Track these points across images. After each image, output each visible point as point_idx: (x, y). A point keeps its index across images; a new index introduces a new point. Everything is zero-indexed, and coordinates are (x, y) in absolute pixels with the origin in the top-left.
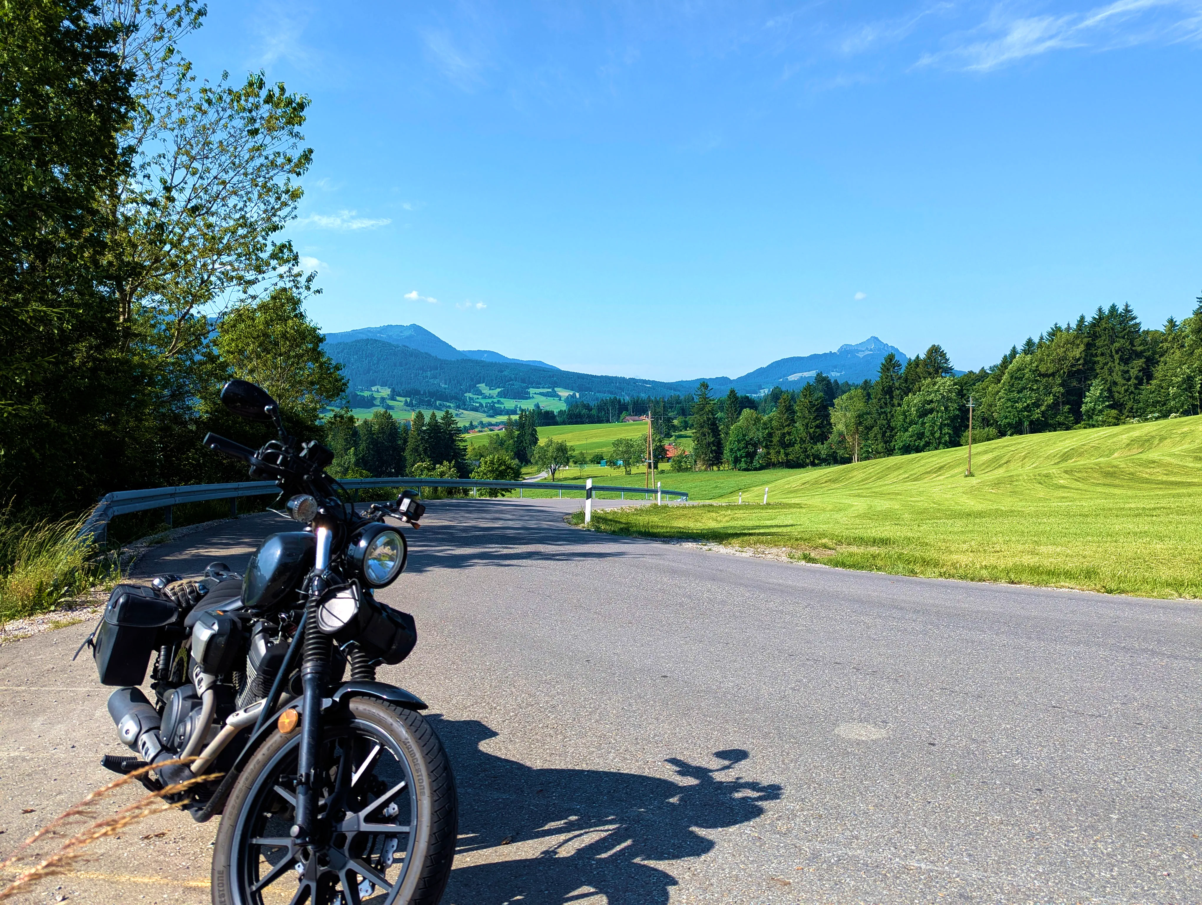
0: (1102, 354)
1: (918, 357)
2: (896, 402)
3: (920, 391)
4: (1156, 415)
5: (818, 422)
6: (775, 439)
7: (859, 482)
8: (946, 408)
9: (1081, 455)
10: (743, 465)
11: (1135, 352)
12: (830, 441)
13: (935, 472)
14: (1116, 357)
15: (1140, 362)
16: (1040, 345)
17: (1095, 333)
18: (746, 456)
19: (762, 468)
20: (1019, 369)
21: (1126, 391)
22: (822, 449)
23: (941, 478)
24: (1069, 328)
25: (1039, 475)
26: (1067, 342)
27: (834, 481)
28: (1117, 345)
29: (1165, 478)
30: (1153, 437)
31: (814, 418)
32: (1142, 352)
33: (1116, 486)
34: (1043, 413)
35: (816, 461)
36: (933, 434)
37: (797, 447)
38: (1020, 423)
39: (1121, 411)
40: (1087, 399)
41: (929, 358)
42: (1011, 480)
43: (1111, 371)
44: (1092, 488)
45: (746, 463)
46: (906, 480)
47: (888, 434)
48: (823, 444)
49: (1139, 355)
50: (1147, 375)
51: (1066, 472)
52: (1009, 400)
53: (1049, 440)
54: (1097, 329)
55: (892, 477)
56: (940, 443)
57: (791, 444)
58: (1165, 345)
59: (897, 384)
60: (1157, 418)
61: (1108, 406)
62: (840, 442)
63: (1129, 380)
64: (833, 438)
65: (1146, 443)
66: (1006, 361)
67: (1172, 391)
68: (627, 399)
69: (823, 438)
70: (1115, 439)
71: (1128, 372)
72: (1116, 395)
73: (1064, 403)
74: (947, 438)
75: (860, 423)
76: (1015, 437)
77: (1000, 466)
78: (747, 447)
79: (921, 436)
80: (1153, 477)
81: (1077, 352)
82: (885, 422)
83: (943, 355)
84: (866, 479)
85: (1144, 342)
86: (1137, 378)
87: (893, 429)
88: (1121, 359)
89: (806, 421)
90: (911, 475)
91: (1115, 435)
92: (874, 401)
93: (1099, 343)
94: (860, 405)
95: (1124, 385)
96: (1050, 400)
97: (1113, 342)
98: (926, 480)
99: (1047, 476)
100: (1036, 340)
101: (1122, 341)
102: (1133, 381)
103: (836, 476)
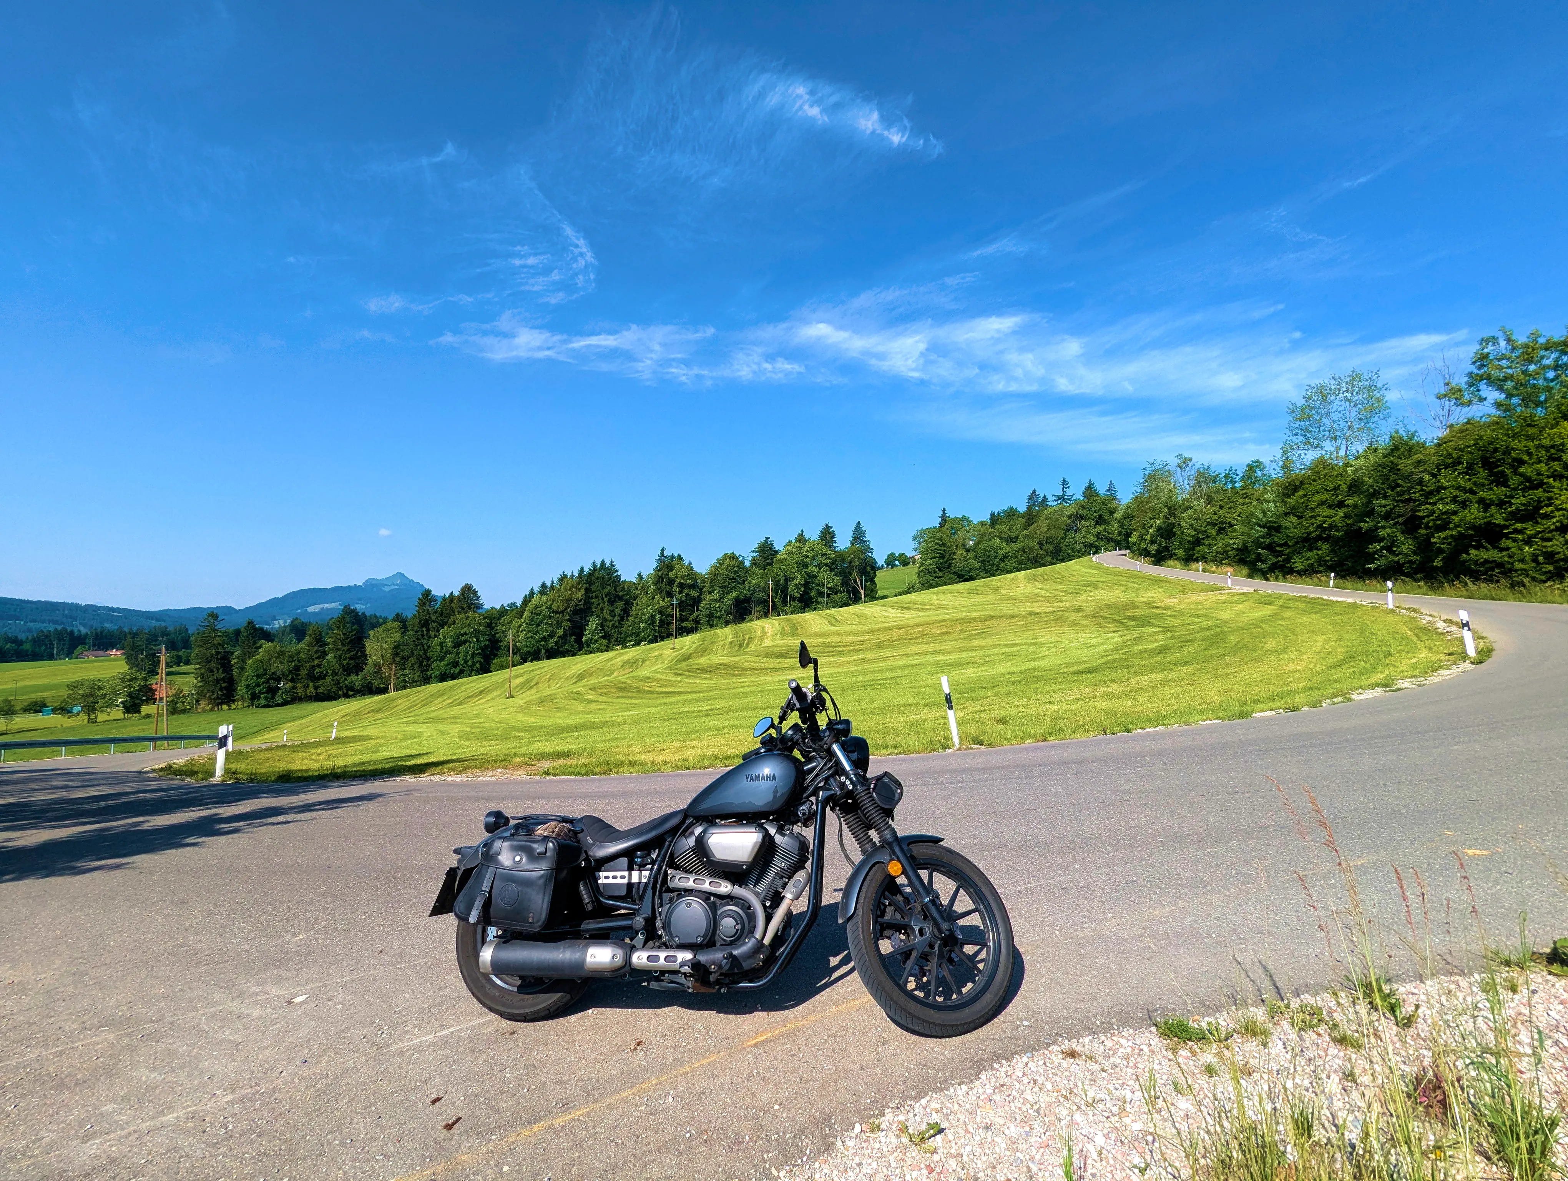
0: (596, 597)
1: (452, 593)
2: (432, 634)
3: (454, 624)
4: (632, 643)
5: (352, 654)
6: (303, 672)
7: (405, 710)
8: (478, 640)
9: (591, 675)
10: (263, 701)
11: (617, 596)
12: (365, 672)
13: (477, 696)
14: (606, 599)
15: (620, 604)
16: (552, 587)
17: (591, 580)
18: (267, 692)
19: (285, 703)
20: (537, 607)
21: (613, 625)
22: (356, 680)
23: (482, 701)
24: (572, 576)
25: (572, 693)
26: (572, 587)
27: (379, 711)
28: (606, 590)
29: (661, 689)
30: (637, 660)
31: (348, 650)
32: (623, 596)
33: (631, 698)
34: (556, 643)
35: (350, 693)
36: (466, 662)
37: (328, 679)
38: (539, 651)
39: (609, 640)
40: (587, 632)
41: (462, 595)
42: (551, 698)
43: (602, 609)
44: (615, 700)
45: (266, 698)
46: (451, 705)
47: (425, 663)
48: (357, 675)
49: (620, 598)
50: (626, 612)
51: (591, 689)
52: (529, 631)
53: (565, 664)
54: (593, 578)
55: (437, 704)
56: (472, 670)
57: (322, 677)
58: (637, 592)
59: (433, 618)
60: (633, 646)
61: (601, 637)
62: (375, 673)
63: (614, 617)
64: (368, 669)
65: (633, 664)
66: (527, 600)
67: (642, 625)
68: (84, 630)
69: (358, 669)
70: (612, 662)
71: (613, 611)
72: (606, 628)
73: (571, 635)
74: (478, 665)
75: (397, 655)
76: (535, 663)
77: (532, 687)
78: (268, 682)
79: (455, 664)
80: (652, 689)
81: (580, 595)
82: (422, 653)
83: (475, 593)
84: (411, 707)
85: (623, 589)
86: (619, 615)
87: (429, 659)
88: (609, 601)
89: (339, 653)
90: (455, 700)
91: (612, 659)
92: (411, 633)
93: (594, 588)
94: (397, 636)
95: (611, 621)
96: (560, 632)
97: (603, 588)
98: (470, 704)
99: (578, 693)
100: (549, 584)
101: (609, 588)
102: (617, 618)
103: (379, 706)
